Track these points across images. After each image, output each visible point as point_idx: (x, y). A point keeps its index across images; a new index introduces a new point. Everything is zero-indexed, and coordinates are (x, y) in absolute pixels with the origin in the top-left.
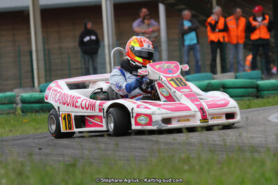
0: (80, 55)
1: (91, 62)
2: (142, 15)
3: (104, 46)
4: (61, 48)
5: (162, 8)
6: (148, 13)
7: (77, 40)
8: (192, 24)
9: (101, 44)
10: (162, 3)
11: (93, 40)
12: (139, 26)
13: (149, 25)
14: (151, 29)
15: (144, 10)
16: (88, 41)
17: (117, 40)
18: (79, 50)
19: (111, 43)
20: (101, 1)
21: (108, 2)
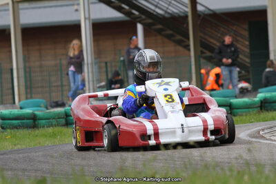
5: (140, 27)
10: (140, 22)
17: (95, 58)
19: (90, 62)
20: (80, 21)
21: (87, 21)
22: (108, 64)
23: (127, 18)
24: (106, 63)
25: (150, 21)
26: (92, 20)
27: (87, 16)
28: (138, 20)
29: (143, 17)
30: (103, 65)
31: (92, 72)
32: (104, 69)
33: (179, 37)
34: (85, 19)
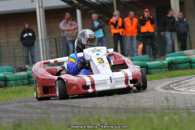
0: (22, 47)
1: (29, 52)
2: (66, 17)
3: (39, 40)
4: (8, 42)
5: (78, 12)
6: (70, 16)
7: (20, 36)
8: (100, 23)
9: (37, 39)
10: (79, 9)
11: (30, 36)
12: (64, 25)
13: (71, 24)
14: (73, 28)
15: (67, 14)
16: (26, 37)
17: (47, 36)
18: (21, 43)
19: (43, 38)
20: (35, 9)
21: (41, 9)
22: (57, 40)
23: (69, 6)
24: (56, 39)
25: (86, 8)
26: (45, 8)
27: (41, 5)
28: (78, 7)
29: (81, 5)
30: (54, 40)
31: (46, 46)
32: (54, 43)
33: (107, 19)
34: (39, 7)
